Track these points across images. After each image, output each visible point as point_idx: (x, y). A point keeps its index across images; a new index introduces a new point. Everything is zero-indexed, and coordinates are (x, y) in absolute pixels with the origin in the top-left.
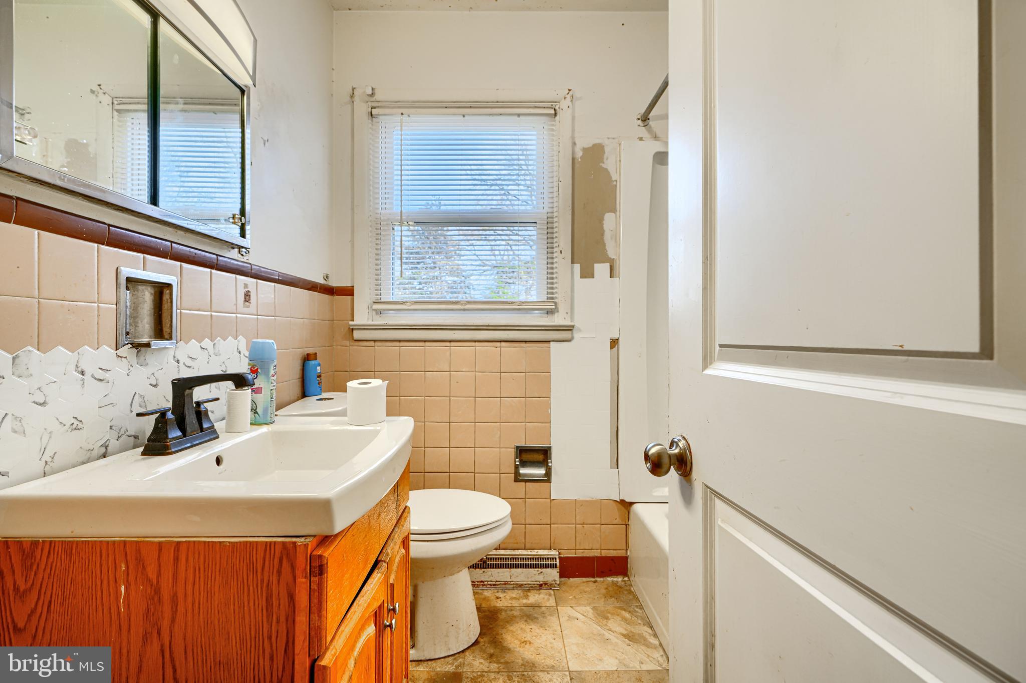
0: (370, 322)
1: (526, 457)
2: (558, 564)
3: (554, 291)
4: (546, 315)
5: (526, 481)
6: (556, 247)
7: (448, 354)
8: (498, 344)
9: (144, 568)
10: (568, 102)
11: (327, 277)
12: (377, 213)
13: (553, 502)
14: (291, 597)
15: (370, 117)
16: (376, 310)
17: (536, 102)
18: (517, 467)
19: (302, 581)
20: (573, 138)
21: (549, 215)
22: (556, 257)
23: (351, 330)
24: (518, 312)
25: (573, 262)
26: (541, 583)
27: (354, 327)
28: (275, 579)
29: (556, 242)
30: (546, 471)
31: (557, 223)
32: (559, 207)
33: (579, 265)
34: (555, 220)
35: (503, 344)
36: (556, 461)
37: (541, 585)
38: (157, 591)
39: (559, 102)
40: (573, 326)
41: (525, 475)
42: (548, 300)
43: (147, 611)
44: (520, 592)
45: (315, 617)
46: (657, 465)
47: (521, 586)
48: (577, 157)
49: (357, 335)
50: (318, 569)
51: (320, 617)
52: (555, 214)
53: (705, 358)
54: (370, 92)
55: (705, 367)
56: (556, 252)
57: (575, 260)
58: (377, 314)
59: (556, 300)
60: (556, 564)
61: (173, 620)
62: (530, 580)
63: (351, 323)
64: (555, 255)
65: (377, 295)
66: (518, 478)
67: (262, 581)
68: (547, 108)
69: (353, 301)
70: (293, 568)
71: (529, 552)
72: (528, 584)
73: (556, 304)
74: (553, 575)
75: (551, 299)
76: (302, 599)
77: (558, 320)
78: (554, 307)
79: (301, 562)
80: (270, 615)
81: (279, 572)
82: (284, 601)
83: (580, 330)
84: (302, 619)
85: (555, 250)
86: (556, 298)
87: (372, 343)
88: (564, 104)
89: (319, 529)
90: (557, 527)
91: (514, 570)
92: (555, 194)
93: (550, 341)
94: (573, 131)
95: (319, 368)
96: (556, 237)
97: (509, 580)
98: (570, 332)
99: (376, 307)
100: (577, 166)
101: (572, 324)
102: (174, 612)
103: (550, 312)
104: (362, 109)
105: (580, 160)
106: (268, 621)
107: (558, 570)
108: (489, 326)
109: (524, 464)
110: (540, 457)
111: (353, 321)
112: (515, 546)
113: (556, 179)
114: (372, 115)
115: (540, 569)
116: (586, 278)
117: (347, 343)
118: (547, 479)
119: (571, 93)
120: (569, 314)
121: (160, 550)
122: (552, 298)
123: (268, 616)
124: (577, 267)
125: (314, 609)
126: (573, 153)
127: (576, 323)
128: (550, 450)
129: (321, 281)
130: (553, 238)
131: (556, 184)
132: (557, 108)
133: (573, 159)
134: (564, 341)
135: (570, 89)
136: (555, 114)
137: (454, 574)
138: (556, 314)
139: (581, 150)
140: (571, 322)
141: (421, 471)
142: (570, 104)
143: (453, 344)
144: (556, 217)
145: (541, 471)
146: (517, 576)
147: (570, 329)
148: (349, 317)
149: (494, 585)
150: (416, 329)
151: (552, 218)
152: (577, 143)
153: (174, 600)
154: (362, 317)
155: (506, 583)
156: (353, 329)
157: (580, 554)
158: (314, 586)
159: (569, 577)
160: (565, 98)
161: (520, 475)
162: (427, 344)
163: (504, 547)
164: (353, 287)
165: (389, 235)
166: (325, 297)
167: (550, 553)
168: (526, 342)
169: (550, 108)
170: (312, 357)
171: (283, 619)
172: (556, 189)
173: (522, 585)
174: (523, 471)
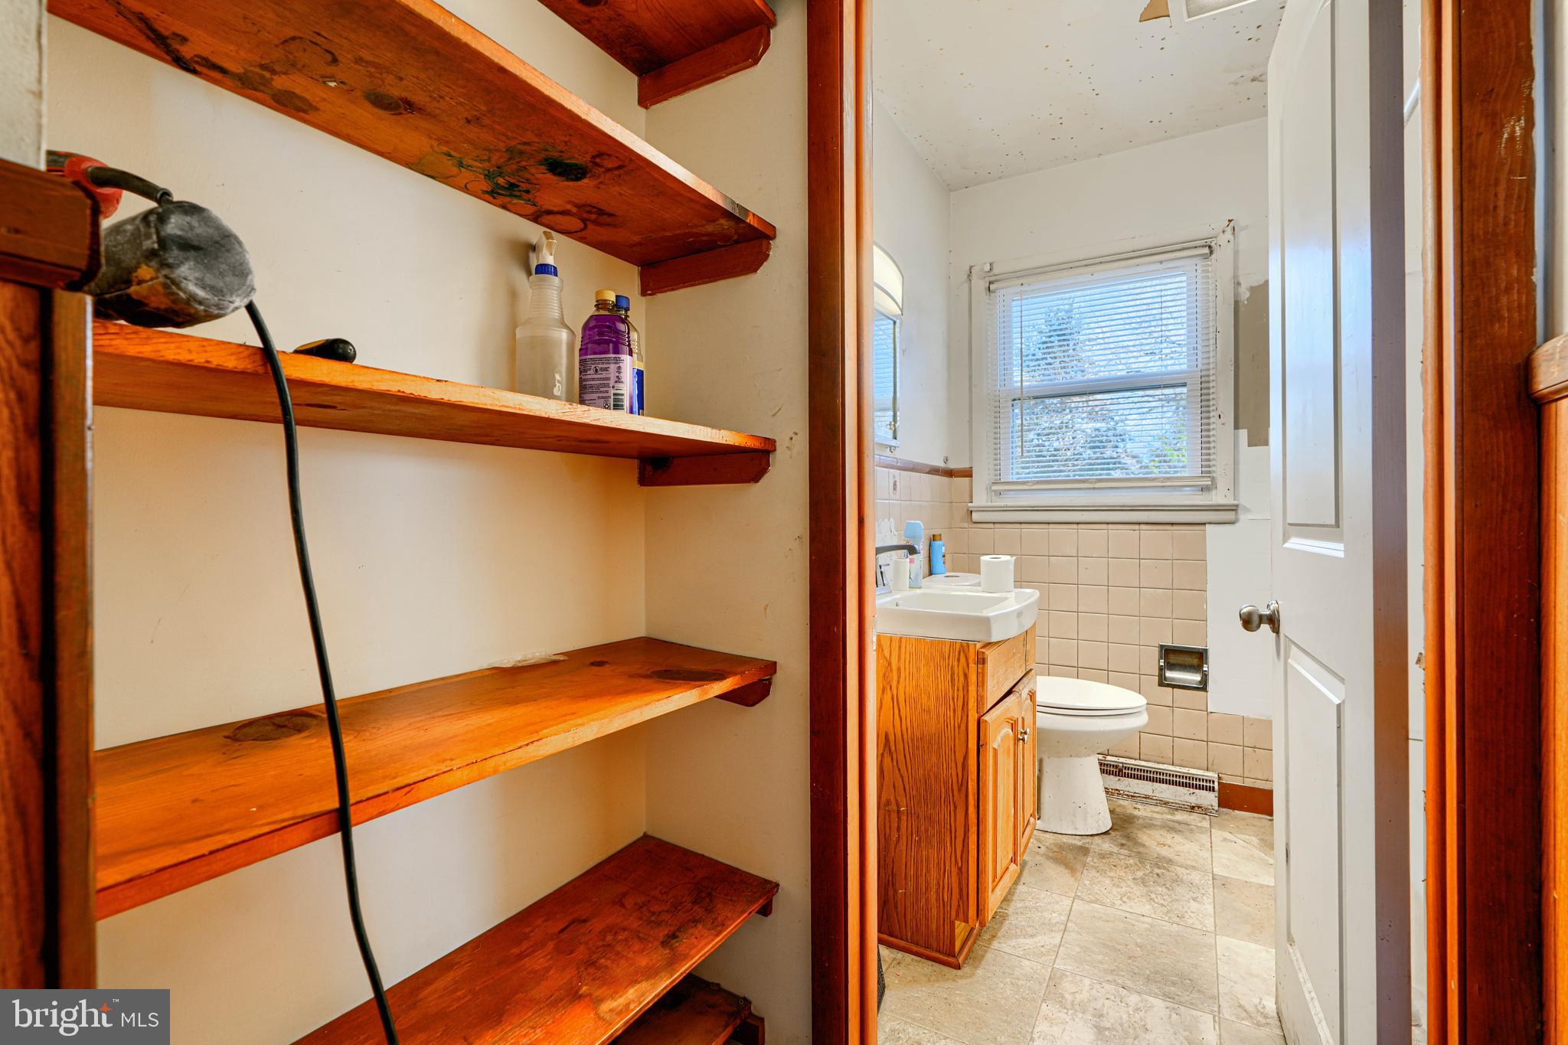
0: (990, 504)
1: (1173, 659)
2: (1216, 788)
3: (1211, 463)
4: (1201, 493)
5: (1174, 686)
6: (1213, 410)
7: (1076, 536)
8: (1136, 527)
9: (883, 650)
10: (1229, 235)
11: (946, 460)
12: (995, 391)
13: (1210, 715)
14: (966, 676)
15: (988, 292)
16: (995, 491)
17: (1183, 243)
18: (1161, 669)
19: (973, 666)
20: (1235, 276)
21: (1204, 373)
22: (1214, 423)
23: (969, 513)
24: (1163, 489)
25: (1237, 427)
26: (1193, 805)
27: (973, 509)
28: (956, 663)
29: (1214, 405)
30: (1202, 678)
31: (1214, 382)
32: (1216, 363)
33: (1246, 430)
34: (1211, 378)
35: (1143, 527)
36: (1212, 666)
37: (1193, 808)
38: (890, 664)
39: (1216, 237)
40: (1237, 506)
41: (1173, 679)
42: (1203, 475)
43: (884, 675)
44: (1164, 809)
45: (980, 689)
46: (1249, 622)
47: (1166, 803)
48: (1242, 299)
49: (976, 516)
50: (982, 661)
51: (983, 689)
52: (1211, 372)
53: (1284, 535)
54: (987, 268)
55: (1284, 542)
56: (1214, 416)
57: (1241, 424)
58: (996, 495)
59: (1214, 475)
60: (1213, 787)
61: (898, 682)
62: (1178, 798)
63: (970, 504)
64: (1212, 420)
65: (996, 475)
66: (1163, 682)
67: (949, 665)
68: (1199, 247)
69: (971, 482)
70: (967, 658)
71: (1178, 769)
72: (1176, 803)
73: (1213, 479)
74: (1210, 799)
75: (1207, 471)
76: (973, 678)
77: (1218, 498)
78: (1210, 483)
79: (972, 656)
80: (953, 685)
81: (959, 660)
82: (962, 678)
83: (1247, 510)
84: (972, 689)
85: (1212, 414)
86: (1214, 472)
87: (991, 526)
88: (1223, 239)
89: (983, 638)
90: (1217, 747)
91: (1157, 785)
92: (1211, 348)
93: (1205, 524)
94: (1236, 268)
95: (943, 548)
96: (1213, 399)
97: (1150, 794)
98: (1234, 512)
99: (995, 488)
100: (1242, 309)
101: (1236, 502)
102: (899, 677)
103: (1204, 489)
104: (979, 285)
105: (1246, 302)
106: (952, 688)
107: (1216, 794)
108: (1124, 506)
109: (1171, 666)
110: (1195, 661)
111: (972, 502)
112: (1162, 760)
113: (1211, 330)
114: (989, 290)
115: (1191, 789)
116: (1256, 445)
117: (966, 525)
118: (1203, 686)
119: (1232, 224)
120: (1232, 489)
121: (891, 641)
122: (1209, 472)
123: (952, 686)
124: (1243, 434)
125: (980, 684)
126: (1236, 295)
127: (1243, 501)
128: (1206, 653)
129: (940, 464)
130: (1209, 400)
131: (1212, 336)
132: (1213, 244)
133: (1237, 303)
134: (1224, 523)
135: (1230, 219)
136: (1211, 252)
137: (1081, 757)
138: (1214, 492)
139: (1247, 290)
140: (1234, 500)
141: (1044, 662)
142: (1231, 237)
143: (1080, 526)
144: (1213, 374)
145: (1196, 677)
146: (1162, 792)
147: (1234, 509)
148: (967, 499)
149: (1132, 796)
150: (1038, 510)
151: (1208, 376)
152: (1242, 282)
153: (899, 669)
154: (980, 499)
155: (1147, 797)
156: (971, 511)
157: (1249, 783)
158: (980, 670)
159: (1234, 809)
160: (1224, 232)
161: (1165, 679)
162: (1051, 526)
163: (1145, 759)
164: (972, 468)
165: (1009, 412)
166: (945, 479)
167: (1205, 774)
168: (1172, 524)
169: (1203, 246)
170: (937, 538)
171: (961, 689)
172: (1212, 342)
173: (1169, 803)
174: (1169, 674)
